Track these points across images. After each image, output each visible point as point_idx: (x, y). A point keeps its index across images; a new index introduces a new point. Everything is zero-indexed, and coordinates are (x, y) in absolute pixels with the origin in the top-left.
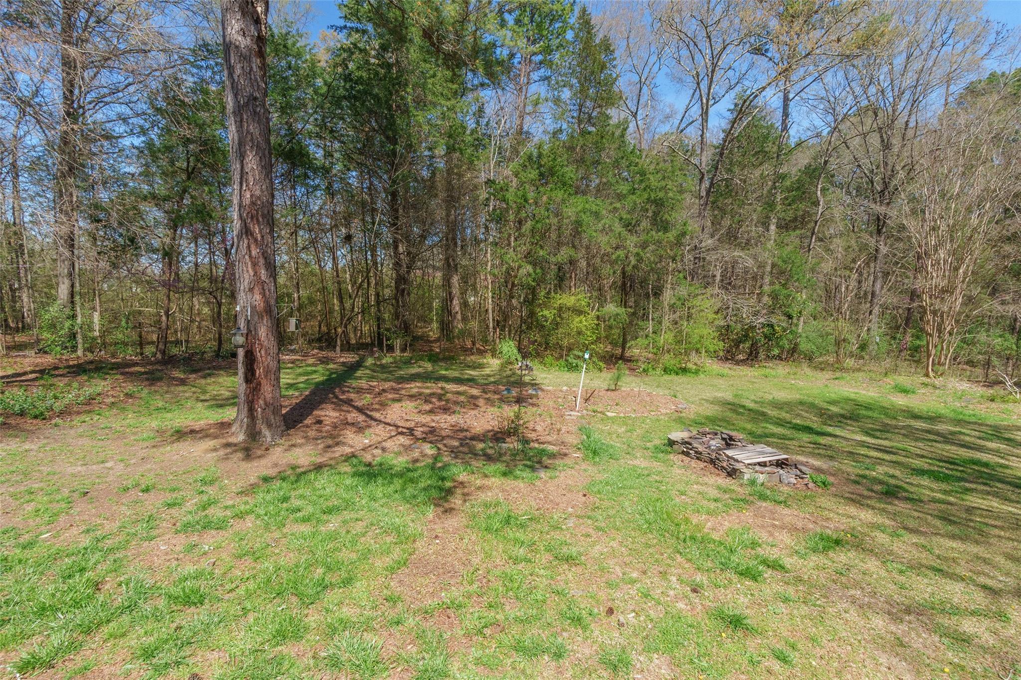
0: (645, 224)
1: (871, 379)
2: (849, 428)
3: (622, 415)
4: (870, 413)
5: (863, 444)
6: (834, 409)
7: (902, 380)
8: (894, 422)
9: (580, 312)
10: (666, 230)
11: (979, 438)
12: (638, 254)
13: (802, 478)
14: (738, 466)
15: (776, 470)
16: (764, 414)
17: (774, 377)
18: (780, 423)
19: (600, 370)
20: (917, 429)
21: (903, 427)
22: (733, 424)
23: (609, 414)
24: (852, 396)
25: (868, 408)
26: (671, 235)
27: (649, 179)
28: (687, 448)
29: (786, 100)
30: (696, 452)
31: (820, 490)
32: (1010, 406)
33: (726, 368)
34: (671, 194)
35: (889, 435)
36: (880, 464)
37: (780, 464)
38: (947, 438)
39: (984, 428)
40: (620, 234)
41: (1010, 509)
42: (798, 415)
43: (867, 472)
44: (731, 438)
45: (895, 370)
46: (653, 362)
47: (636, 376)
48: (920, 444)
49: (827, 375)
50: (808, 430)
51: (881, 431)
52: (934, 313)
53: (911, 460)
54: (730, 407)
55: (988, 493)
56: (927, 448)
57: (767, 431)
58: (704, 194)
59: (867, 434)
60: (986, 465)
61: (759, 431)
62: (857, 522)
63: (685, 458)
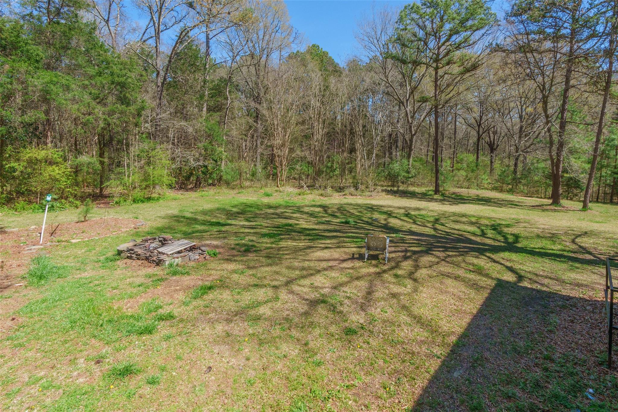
0: (111, 99)
1: (255, 191)
2: (239, 219)
3: (87, 239)
4: (251, 209)
5: (243, 227)
6: (235, 210)
7: (268, 190)
8: (260, 212)
9: (51, 163)
10: (128, 105)
11: (292, 213)
12: (105, 120)
13: (203, 254)
14: (162, 257)
15: (186, 254)
16: (195, 219)
17: (207, 196)
18: (204, 223)
19: (77, 207)
20: (269, 214)
21: (263, 214)
22: (174, 229)
23: (73, 241)
24: (245, 201)
25: (250, 207)
26: (132, 109)
27: (112, 67)
28: (131, 253)
29: (208, 38)
30: (137, 255)
31: (212, 259)
32: (305, 196)
33: (179, 195)
34: (129, 80)
35: (256, 219)
36: (248, 235)
37: (192, 249)
38: (280, 216)
39: (294, 208)
40: (89, 104)
41: (294, 244)
42: (215, 216)
43: (240, 242)
44: (165, 240)
45: (266, 186)
46: (124, 196)
47: (110, 207)
48: (268, 221)
49: (236, 191)
50: (218, 224)
51: (253, 217)
52: (278, 156)
53: (262, 230)
54: (175, 218)
55: (288, 239)
56: (271, 222)
57: (194, 230)
58: (160, 84)
59: (248, 220)
60: (290, 225)
61: (190, 231)
62: (225, 272)
63: (129, 261)
